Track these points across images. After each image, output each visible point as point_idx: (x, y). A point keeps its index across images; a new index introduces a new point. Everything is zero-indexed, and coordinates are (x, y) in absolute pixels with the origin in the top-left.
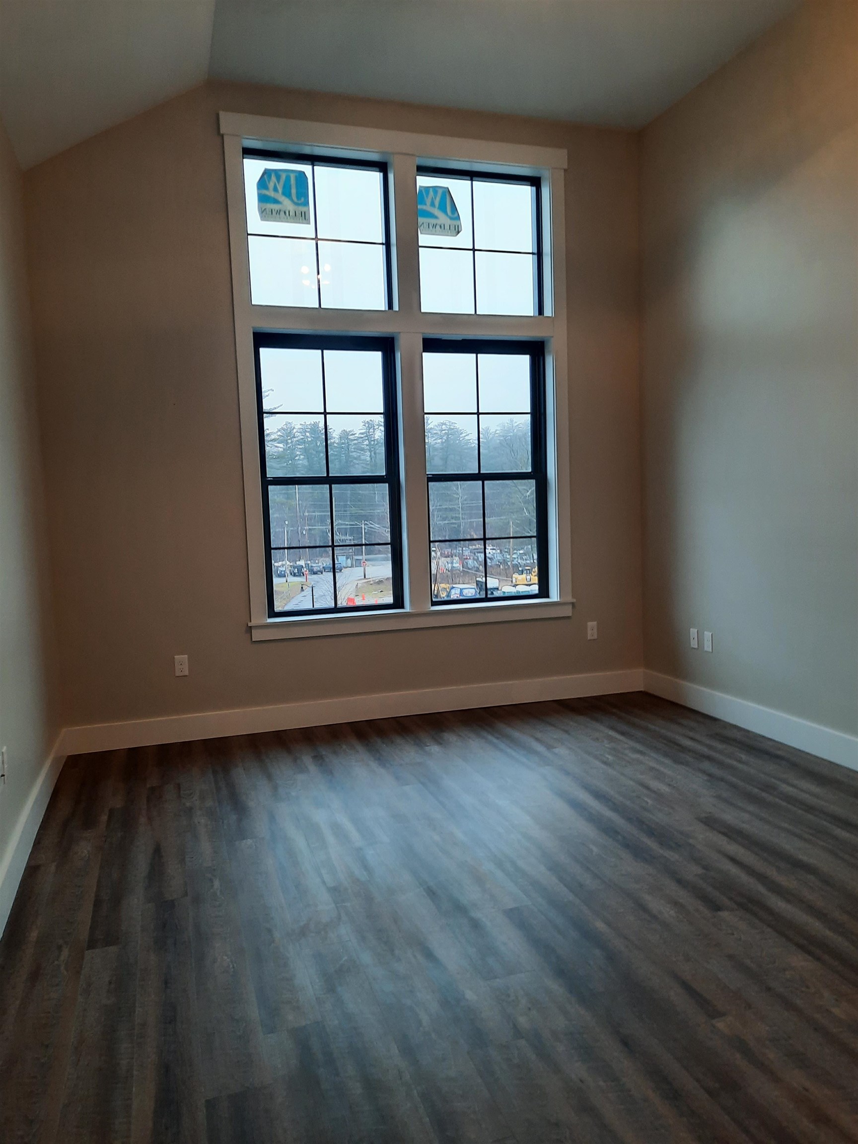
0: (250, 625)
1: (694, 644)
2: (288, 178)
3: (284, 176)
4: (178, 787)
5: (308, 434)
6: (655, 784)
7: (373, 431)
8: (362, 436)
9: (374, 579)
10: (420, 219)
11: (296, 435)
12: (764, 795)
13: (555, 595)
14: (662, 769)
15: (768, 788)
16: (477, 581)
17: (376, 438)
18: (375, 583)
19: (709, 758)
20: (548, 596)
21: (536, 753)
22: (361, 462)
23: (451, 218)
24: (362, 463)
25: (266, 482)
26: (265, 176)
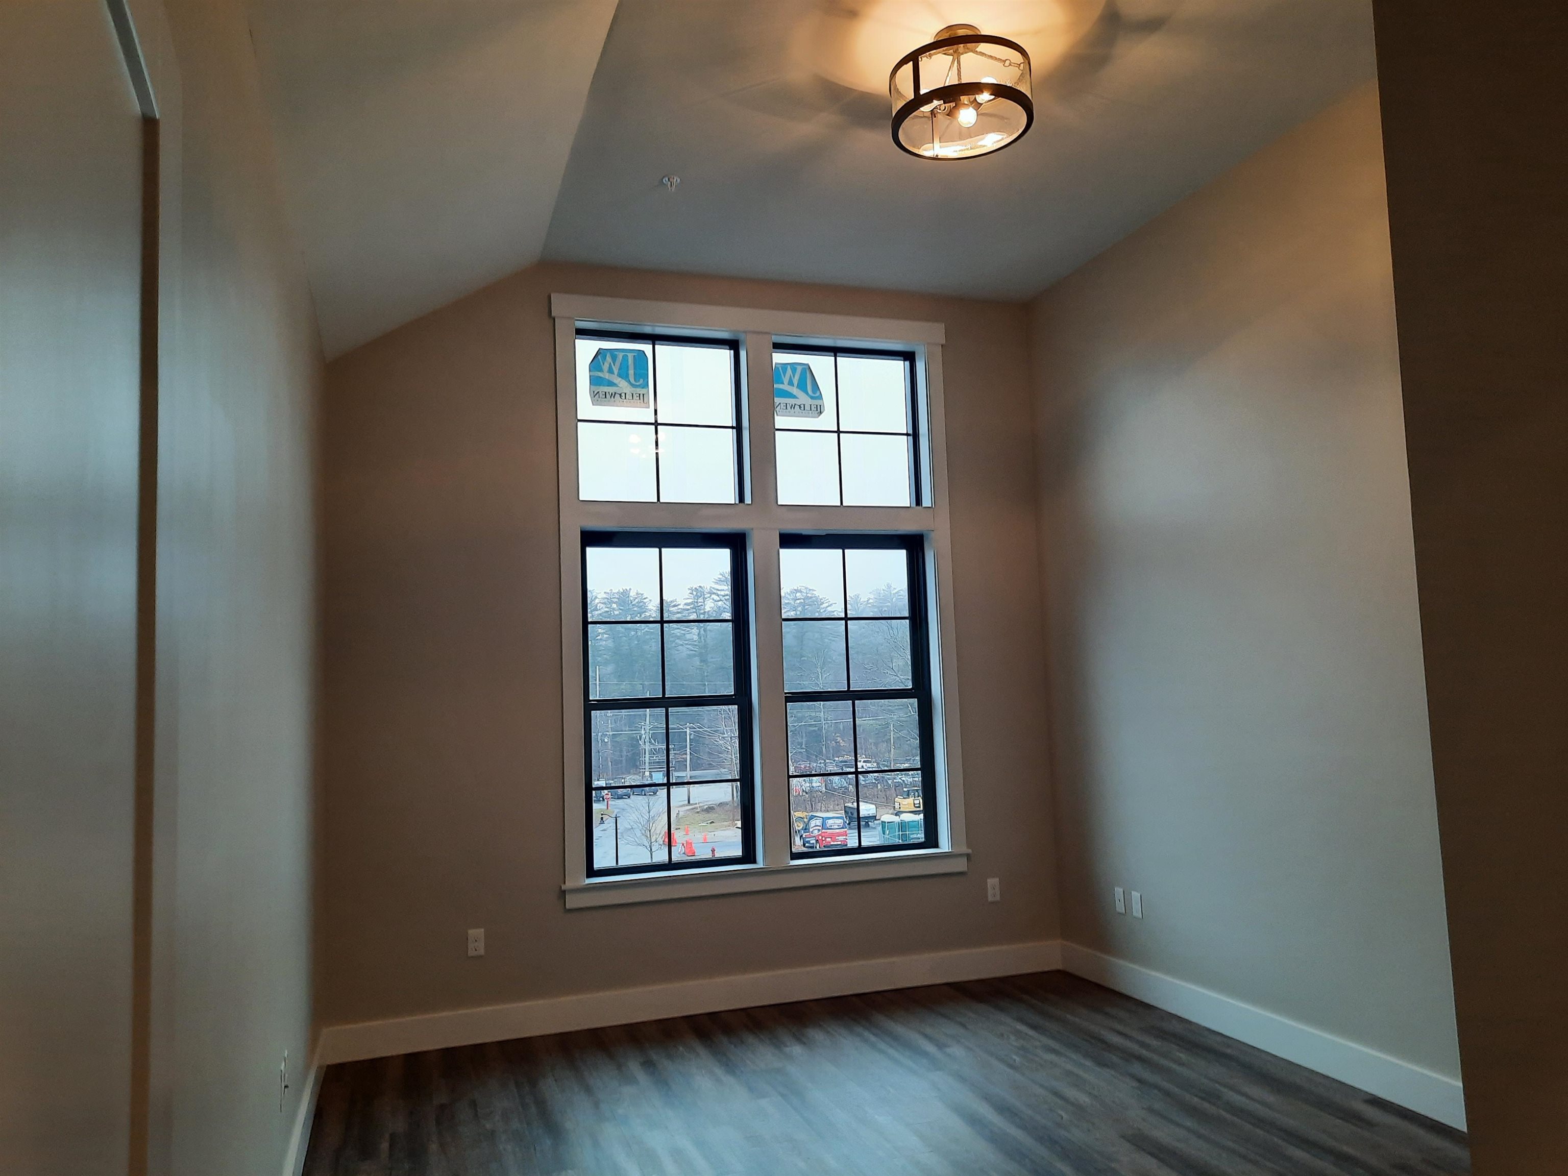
0: (563, 887)
1: (1120, 907)
2: (625, 358)
3: (621, 355)
4: (474, 1104)
5: (614, 606)
6: (1072, 1093)
7: (702, 600)
8: (689, 607)
9: (701, 805)
10: (776, 399)
11: (598, 608)
12: (1206, 1105)
13: (945, 845)
14: (1081, 1072)
15: (1211, 1096)
16: (845, 807)
17: (706, 610)
18: (702, 811)
19: (1140, 1059)
20: (936, 846)
21: (925, 1054)
22: (687, 642)
23: (812, 398)
24: (687, 644)
25: (590, 707)
26: (599, 357)
